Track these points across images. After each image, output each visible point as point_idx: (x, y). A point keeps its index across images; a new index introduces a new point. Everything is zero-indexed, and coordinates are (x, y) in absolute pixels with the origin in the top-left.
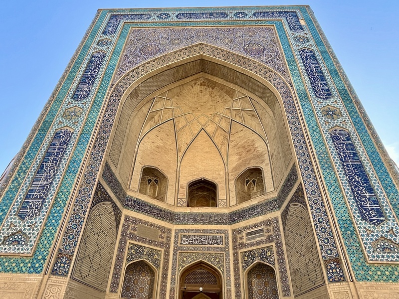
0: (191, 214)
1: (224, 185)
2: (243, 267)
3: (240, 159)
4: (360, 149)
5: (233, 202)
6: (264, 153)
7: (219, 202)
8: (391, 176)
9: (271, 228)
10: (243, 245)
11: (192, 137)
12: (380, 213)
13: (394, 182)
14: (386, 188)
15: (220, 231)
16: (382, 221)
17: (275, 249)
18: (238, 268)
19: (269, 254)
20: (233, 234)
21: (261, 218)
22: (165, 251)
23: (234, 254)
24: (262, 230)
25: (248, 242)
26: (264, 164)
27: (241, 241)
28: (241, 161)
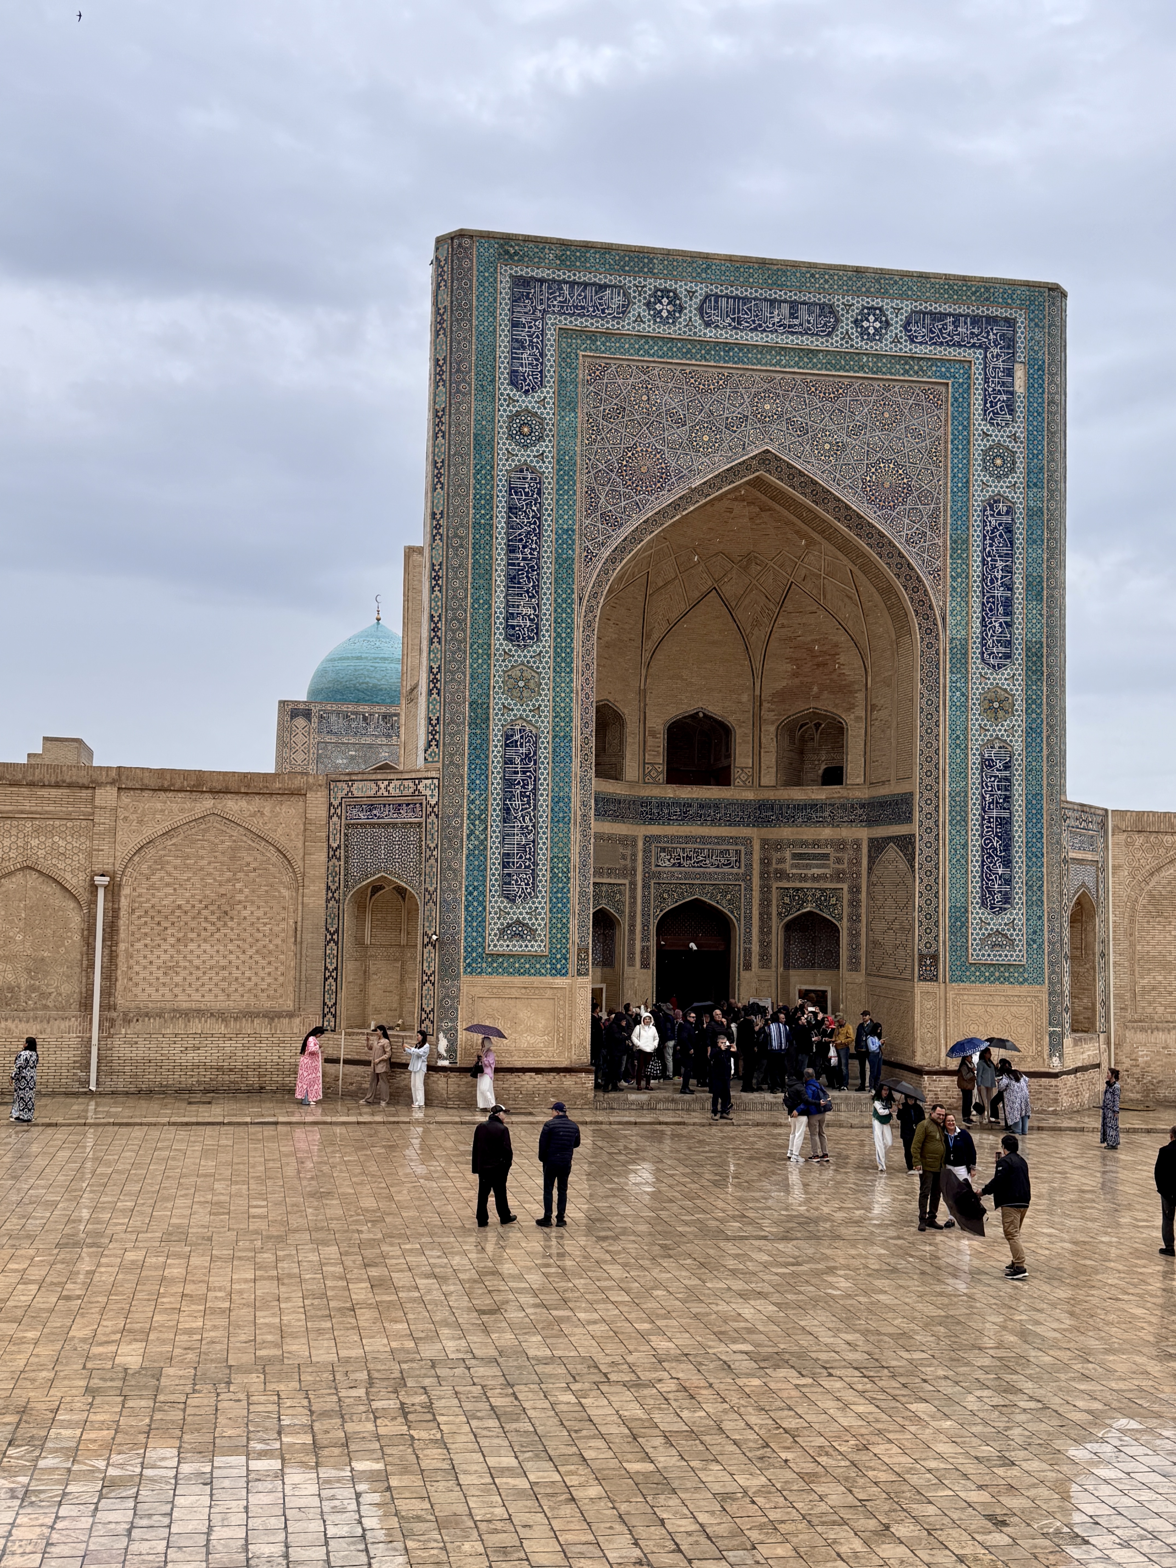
0: (676, 803)
1: (749, 731)
2: (779, 914)
3: (795, 675)
4: (1019, 790)
5: (769, 778)
6: (856, 687)
7: (736, 773)
8: (1044, 840)
9: (846, 856)
10: (782, 875)
11: (684, 607)
12: (1007, 899)
13: (1045, 850)
14: (1029, 859)
15: (735, 840)
16: (1005, 909)
17: (846, 896)
18: (769, 914)
19: (833, 901)
20: (762, 848)
21: (827, 833)
22: (631, 883)
23: (762, 887)
24: (826, 856)
25: (794, 871)
26: (852, 716)
27: (779, 866)
28: (797, 681)
